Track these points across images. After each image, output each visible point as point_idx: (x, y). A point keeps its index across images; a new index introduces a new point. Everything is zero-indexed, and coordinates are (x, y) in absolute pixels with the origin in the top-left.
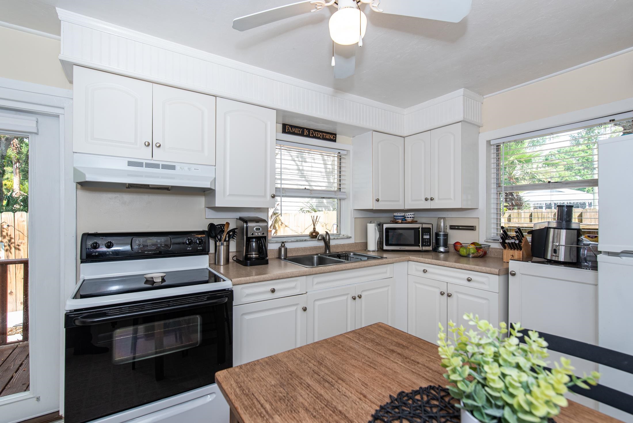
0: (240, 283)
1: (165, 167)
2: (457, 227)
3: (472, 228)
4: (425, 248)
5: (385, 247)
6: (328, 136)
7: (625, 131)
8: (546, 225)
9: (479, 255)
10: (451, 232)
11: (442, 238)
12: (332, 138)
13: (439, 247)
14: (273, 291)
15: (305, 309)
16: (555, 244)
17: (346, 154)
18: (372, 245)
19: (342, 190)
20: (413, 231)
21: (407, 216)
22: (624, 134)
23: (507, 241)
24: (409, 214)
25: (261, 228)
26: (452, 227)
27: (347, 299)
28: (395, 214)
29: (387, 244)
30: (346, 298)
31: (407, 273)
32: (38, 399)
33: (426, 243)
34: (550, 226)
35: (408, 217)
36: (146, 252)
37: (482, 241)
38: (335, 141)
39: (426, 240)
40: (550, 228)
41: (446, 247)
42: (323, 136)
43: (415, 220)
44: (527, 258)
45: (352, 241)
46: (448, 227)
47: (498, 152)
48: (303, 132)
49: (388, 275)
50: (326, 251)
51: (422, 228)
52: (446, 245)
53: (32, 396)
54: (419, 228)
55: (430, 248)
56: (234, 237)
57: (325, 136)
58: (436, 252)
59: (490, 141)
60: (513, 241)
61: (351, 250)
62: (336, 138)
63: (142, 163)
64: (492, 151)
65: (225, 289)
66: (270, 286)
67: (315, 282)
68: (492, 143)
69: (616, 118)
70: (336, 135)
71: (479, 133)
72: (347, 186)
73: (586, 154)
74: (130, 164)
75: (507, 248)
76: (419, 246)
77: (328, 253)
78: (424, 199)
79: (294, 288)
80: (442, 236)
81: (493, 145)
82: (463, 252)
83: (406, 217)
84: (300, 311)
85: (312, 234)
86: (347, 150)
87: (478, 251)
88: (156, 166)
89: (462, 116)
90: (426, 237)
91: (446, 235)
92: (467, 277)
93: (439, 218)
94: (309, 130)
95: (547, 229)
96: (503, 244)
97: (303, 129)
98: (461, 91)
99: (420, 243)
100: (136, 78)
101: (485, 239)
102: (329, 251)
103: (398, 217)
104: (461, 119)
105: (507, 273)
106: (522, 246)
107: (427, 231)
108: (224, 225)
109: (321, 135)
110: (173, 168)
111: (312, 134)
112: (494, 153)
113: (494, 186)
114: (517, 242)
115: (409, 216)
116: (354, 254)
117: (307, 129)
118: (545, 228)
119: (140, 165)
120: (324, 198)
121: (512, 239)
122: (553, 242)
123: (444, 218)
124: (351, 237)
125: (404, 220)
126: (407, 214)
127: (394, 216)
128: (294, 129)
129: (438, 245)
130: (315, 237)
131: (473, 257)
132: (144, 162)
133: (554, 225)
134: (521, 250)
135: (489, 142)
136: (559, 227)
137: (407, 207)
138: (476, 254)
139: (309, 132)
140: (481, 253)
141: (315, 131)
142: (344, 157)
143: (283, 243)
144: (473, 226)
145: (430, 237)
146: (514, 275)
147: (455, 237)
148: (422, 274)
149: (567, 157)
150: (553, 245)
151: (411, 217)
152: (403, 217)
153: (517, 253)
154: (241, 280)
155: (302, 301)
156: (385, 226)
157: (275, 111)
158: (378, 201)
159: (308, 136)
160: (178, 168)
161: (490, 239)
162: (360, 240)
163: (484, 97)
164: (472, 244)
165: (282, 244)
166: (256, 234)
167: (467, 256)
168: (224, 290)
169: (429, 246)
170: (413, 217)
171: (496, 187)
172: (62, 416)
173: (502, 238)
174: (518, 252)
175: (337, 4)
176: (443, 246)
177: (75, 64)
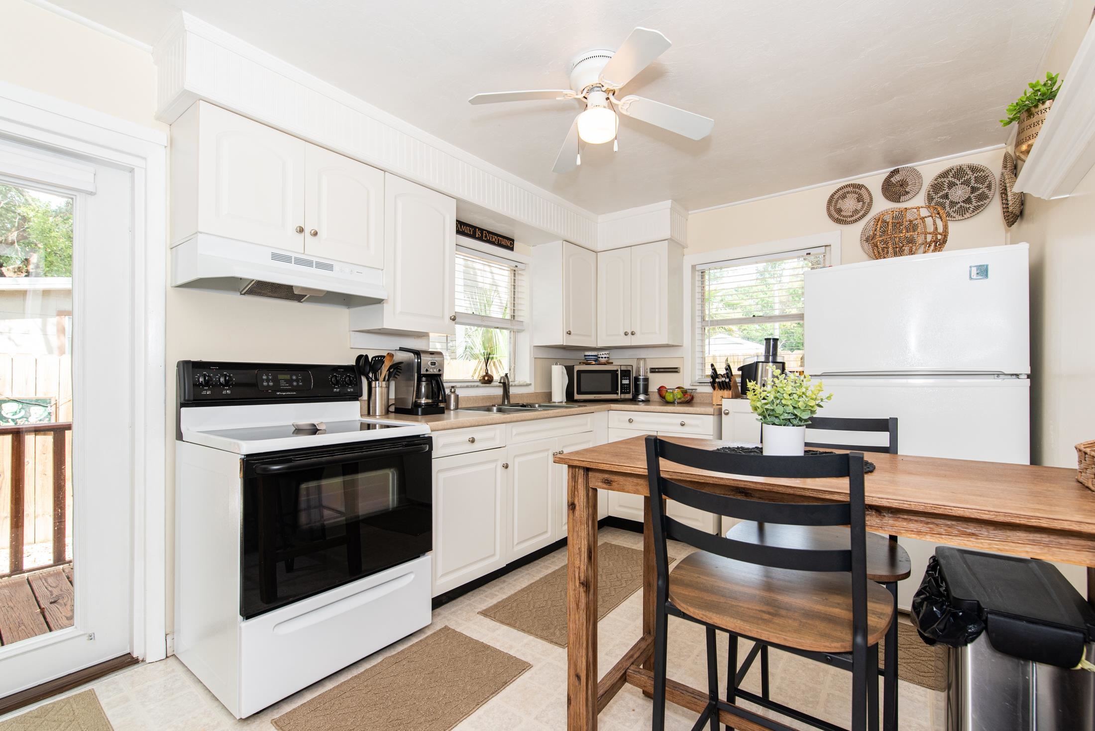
0: (437, 429)
1: (320, 266)
2: (657, 370)
3: (676, 370)
4: (623, 396)
5: (577, 397)
6: (504, 242)
7: (813, 266)
8: (755, 360)
9: (687, 400)
10: (652, 377)
11: (641, 383)
12: (509, 244)
13: (639, 395)
14: (473, 441)
15: (506, 466)
16: (763, 379)
17: (524, 268)
18: (559, 395)
19: (516, 318)
20: (609, 375)
21: (601, 356)
22: (812, 268)
23: (717, 380)
24: (604, 353)
25: (436, 363)
26: (653, 370)
27: (548, 455)
28: (587, 353)
29: (579, 393)
30: (546, 455)
31: (607, 426)
32: (91, 637)
33: (625, 389)
34: (759, 361)
35: (602, 358)
36: (278, 393)
37: (687, 386)
38: (512, 249)
39: (625, 386)
40: (759, 362)
41: (647, 395)
42: (498, 240)
43: (611, 361)
44: (736, 396)
45: (531, 390)
46: (649, 370)
47: (703, 280)
48: (475, 232)
49: (589, 428)
50: (504, 401)
51: (621, 370)
52: (646, 392)
53: (82, 633)
54: (618, 371)
55: (629, 396)
56: (396, 376)
57: (501, 241)
58: (636, 401)
59: (695, 265)
60: (723, 379)
61: (536, 402)
62: (513, 245)
63: (291, 257)
64: (697, 277)
65: (420, 435)
66: (468, 434)
67: (514, 432)
68: (698, 268)
69: (812, 251)
70: (513, 240)
71: (684, 255)
72: (523, 314)
73: (765, 296)
74: (276, 257)
75: (717, 388)
76: (618, 394)
77: (506, 403)
78: (623, 334)
79: (493, 439)
80: (641, 380)
81: (698, 271)
82: (669, 397)
83: (599, 358)
84: (500, 469)
85: (484, 378)
86: (526, 264)
87: (684, 395)
88: (308, 263)
89: (669, 233)
90: (626, 382)
91: (646, 380)
92: (679, 421)
93: (638, 359)
94: (482, 230)
95: (757, 363)
96: (713, 384)
97: (475, 228)
98: (668, 203)
99: (618, 390)
100: (284, 130)
101: (690, 382)
102: (509, 401)
103: (590, 357)
104: (668, 235)
105: (720, 413)
106: (731, 385)
107: (626, 373)
108: (384, 357)
109: (496, 240)
110: (329, 267)
111: (486, 237)
112: (698, 281)
113: (698, 319)
114: (727, 380)
115: (603, 354)
116: (540, 406)
117: (480, 229)
118: (754, 363)
119: (287, 259)
120: (497, 328)
121: (723, 377)
122: (762, 377)
123: (645, 359)
124: (531, 384)
125: (597, 360)
126: (601, 353)
127: (585, 356)
128: (464, 227)
129: (637, 393)
130: (488, 382)
131: (678, 403)
132: (293, 255)
133: (762, 359)
134: (730, 390)
135: (694, 267)
136: (767, 361)
137: (600, 345)
138: (683, 399)
139: (482, 234)
140: (689, 398)
141: (489, 232)
142: (520, 272)
143: (453, 387)
144: (676, 368)
145: (630, 382)
146: (727, 414)
147: (656, 382)
148: (628, 425)
149: (745, 298)
150: (761, 380)
151: (605, 358)
152: (596, 357)
153: (726, 393)
154: (437, 425)
155: (501, 457)
156: (577, 368)
157: (455, 200)
158: (570, 334)
159: (480, 239)
160: (336, 268)
161: (695, 383)
162: (541, 389)
163: (690, 212)
164: (677, 388)
165: (451, 390)
166: (431, 370)
167: (672, 403)
168: (418, 436)
169: (629, 393)
170: (608, 358)
171: (700, 320)
172: (138, 659)
173: (712, 377)
174: (728, 392)
175: (586, 98)
176: (642, 394)
177: (203, 99)
